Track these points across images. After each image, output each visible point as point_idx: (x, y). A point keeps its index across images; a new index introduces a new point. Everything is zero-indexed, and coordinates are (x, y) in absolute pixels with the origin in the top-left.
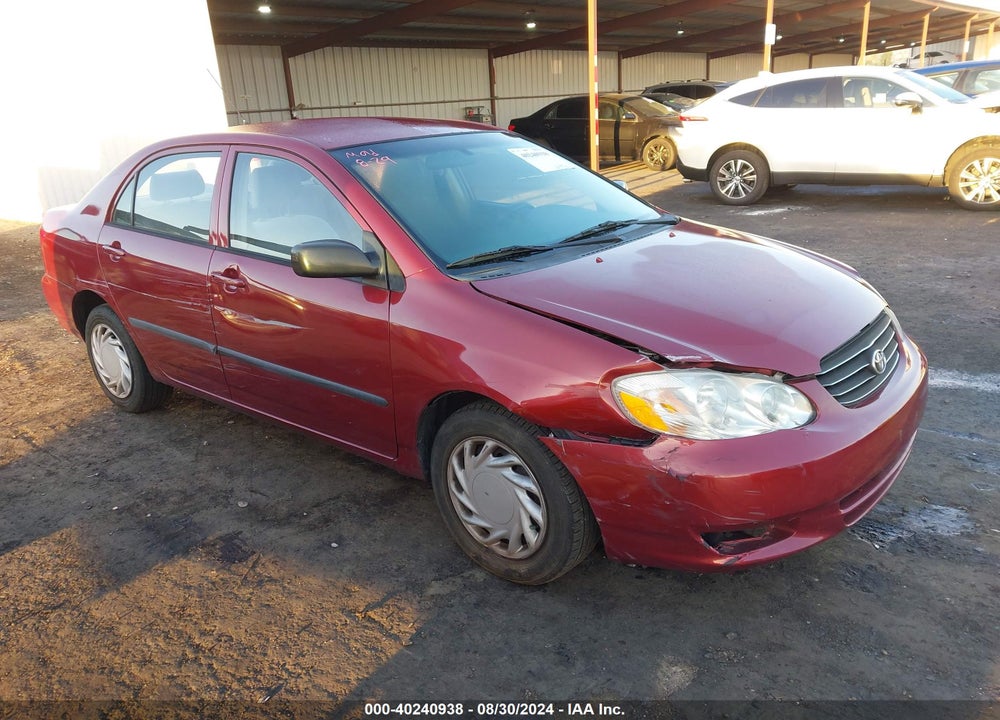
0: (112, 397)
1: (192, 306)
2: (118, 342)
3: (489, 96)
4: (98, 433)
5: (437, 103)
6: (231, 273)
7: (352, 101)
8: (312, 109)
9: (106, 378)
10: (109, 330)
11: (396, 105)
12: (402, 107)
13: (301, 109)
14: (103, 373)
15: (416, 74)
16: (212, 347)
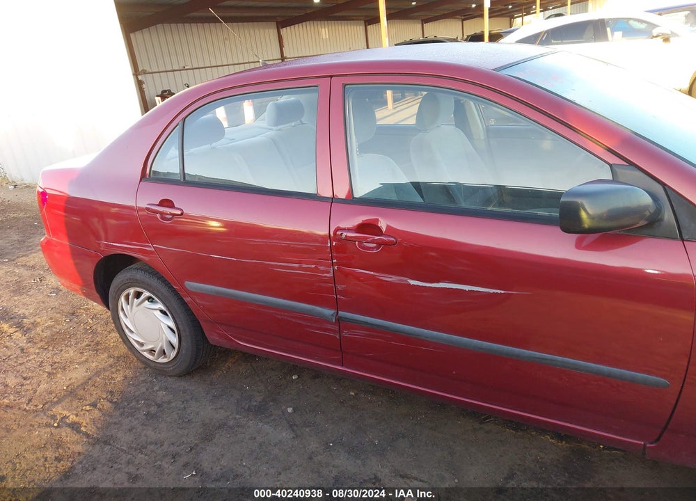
0: (146, 362)
1: (299, 268)
2: (160, 306)
3: (280, 57)
4: (152, 408)
5: (244, 63)
6: (368, 228)
7: (182, 65)
8: (152, 73)
9: (138, 342)
10: (146, 294)
11: (214, 67)
12: (224, 67)
13: (145, 73)
14: (133, 337)
15: (227, 43)
16: (328, 312)
